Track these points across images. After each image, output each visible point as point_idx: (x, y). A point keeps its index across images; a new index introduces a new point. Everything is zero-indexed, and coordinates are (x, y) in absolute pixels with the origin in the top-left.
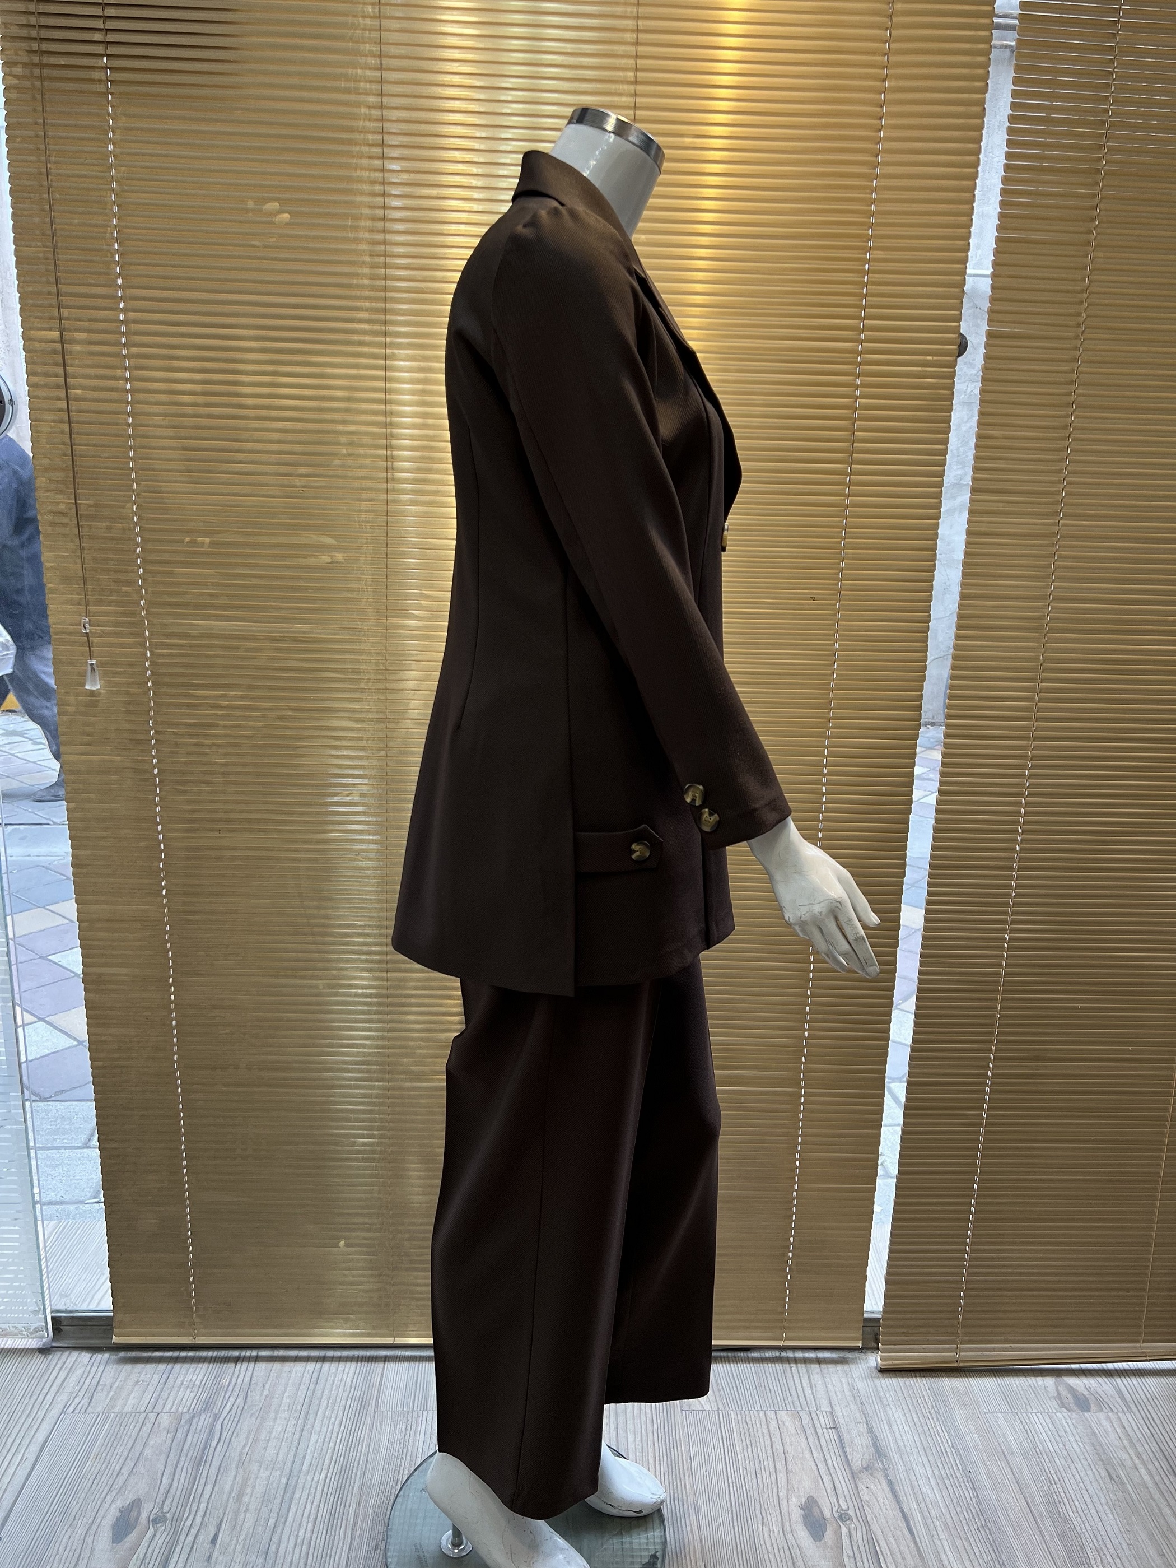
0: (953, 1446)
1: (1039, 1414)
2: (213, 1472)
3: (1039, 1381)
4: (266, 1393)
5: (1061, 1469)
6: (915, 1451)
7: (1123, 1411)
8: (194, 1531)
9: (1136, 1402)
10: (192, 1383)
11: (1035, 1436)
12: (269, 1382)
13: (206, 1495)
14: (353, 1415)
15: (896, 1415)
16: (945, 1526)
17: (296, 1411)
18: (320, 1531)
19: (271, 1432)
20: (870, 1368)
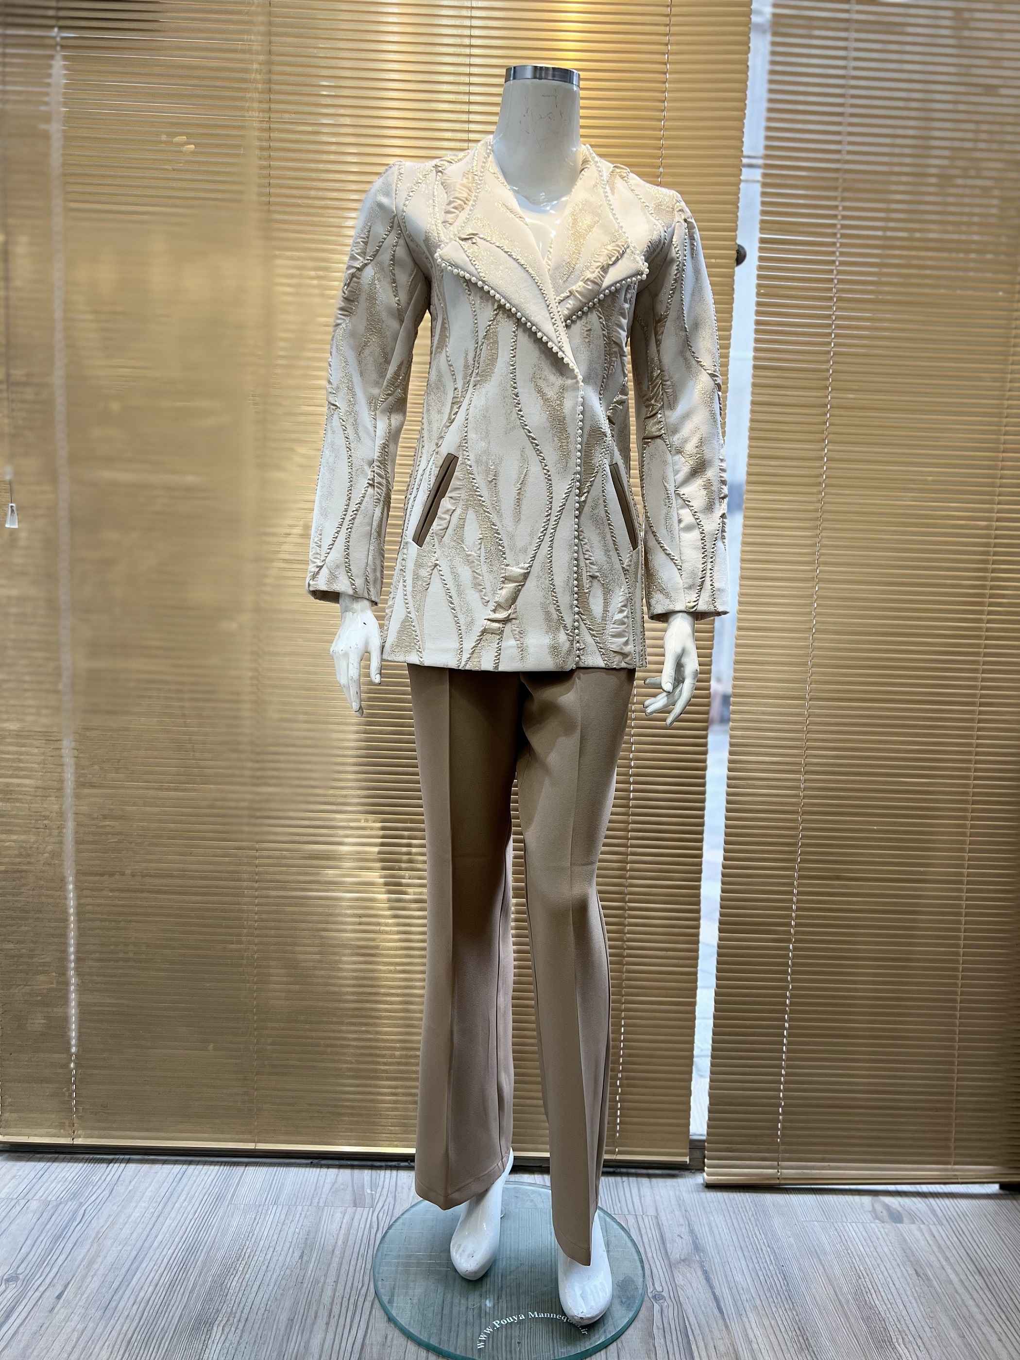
0: (768, 1246)
1: (854, 1224)
2: (70, 1245)
3: (857, 1198)
4: (130, 1188)
5: (871, 1267)
6: (732, 1249)
7: (934, 1224)
8: (42, 1289)
9: (948, 1217)
10: (64, 1179)
11: (848, 1240)
12: (136, 1180)
13: (60, 1262)
14: (208, 1207)
15: (718, 1221)
16: (754, 1306)
17: (156, 1202)
18: (160, 1293)
19: (129, 1217)
20: (697, 1185)
